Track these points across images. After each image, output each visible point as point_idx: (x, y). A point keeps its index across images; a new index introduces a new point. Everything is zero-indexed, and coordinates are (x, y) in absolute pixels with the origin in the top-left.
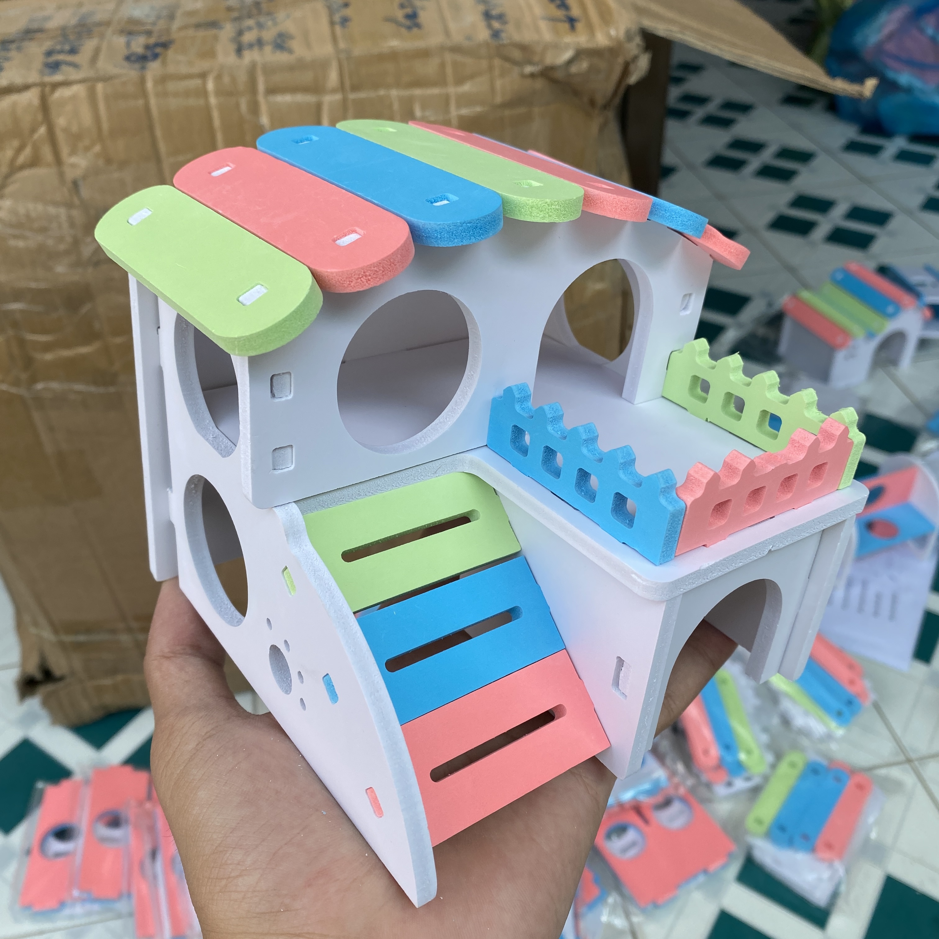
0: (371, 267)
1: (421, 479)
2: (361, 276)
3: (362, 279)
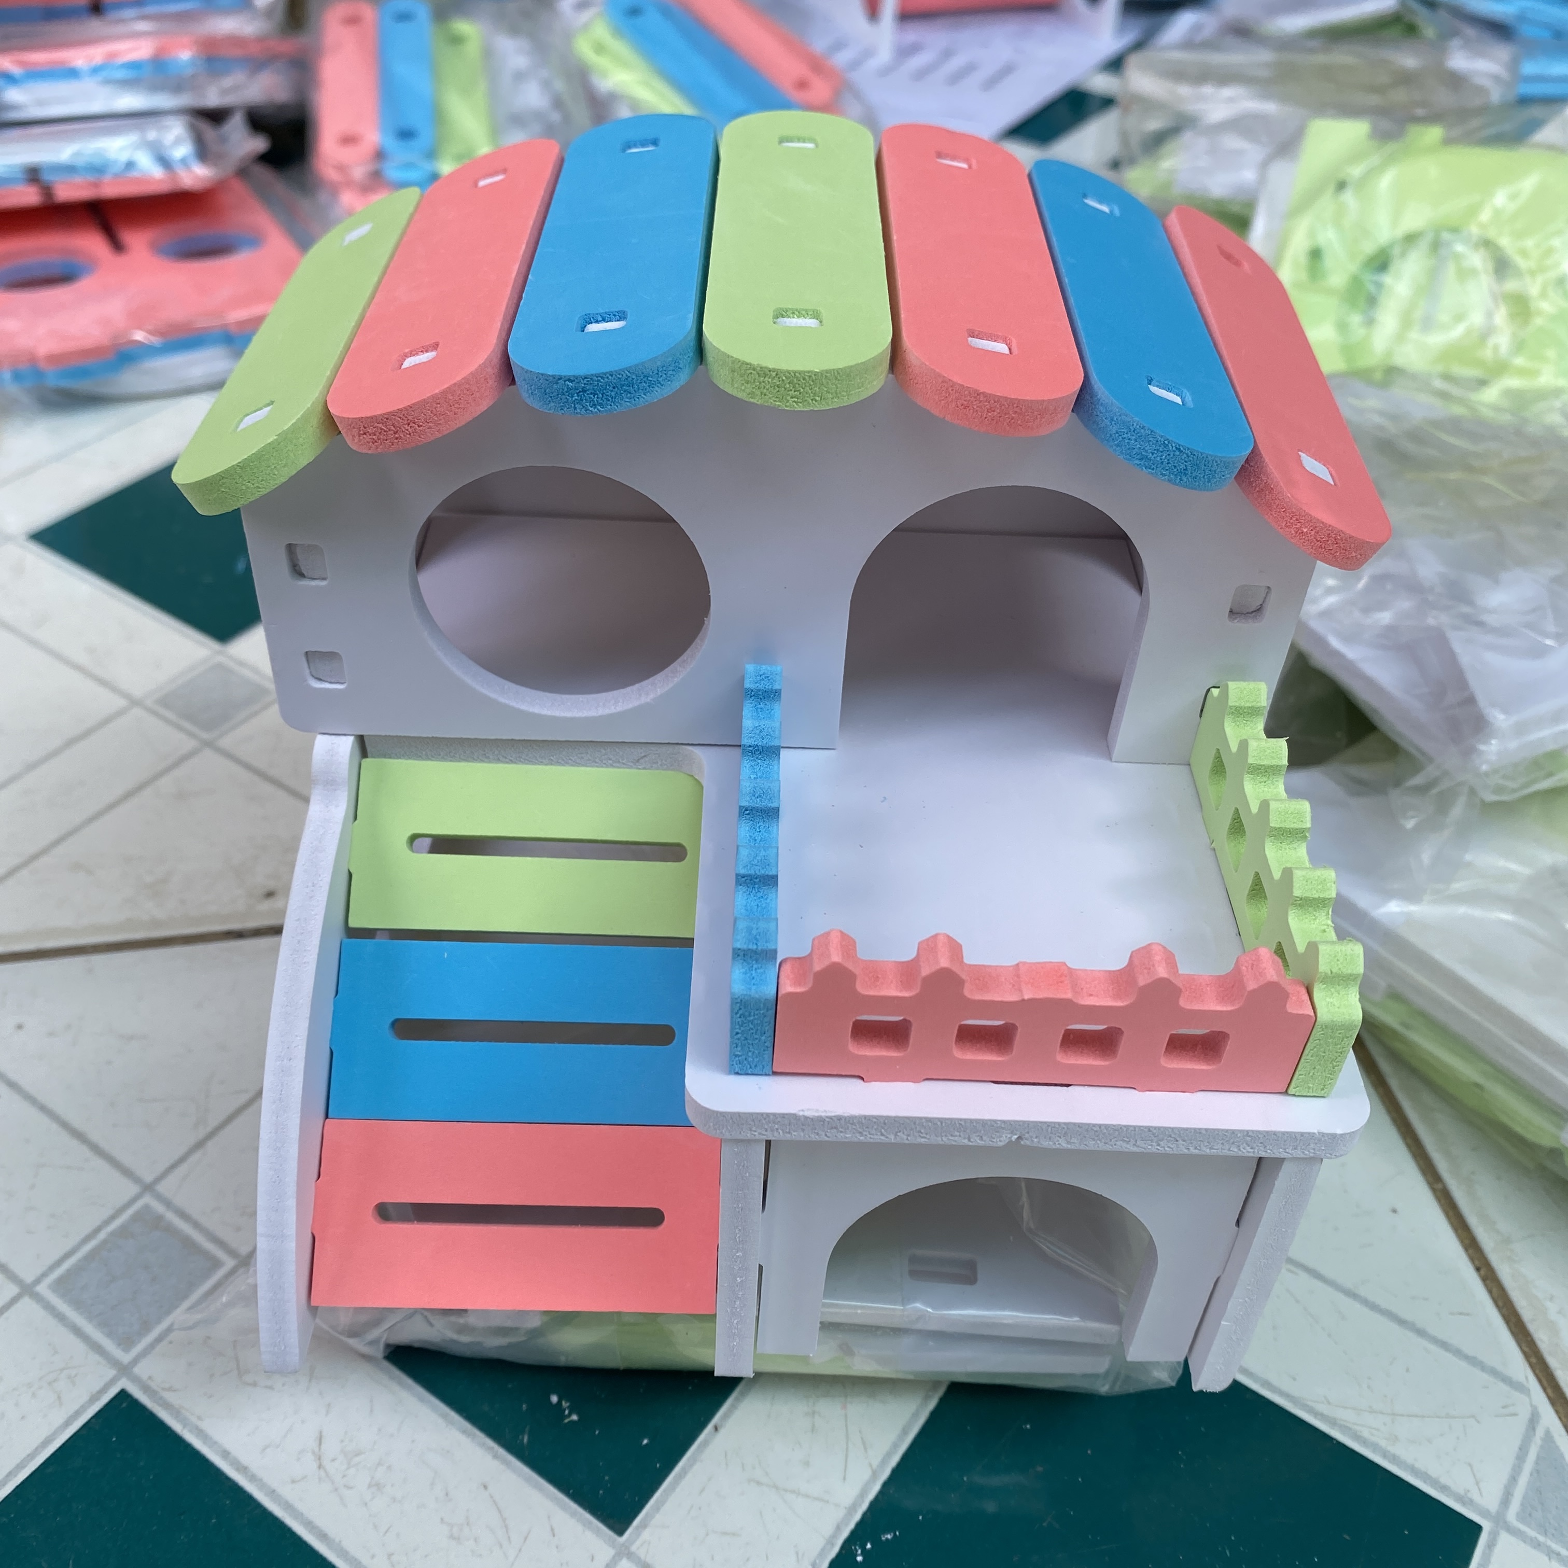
1: (607, 763)
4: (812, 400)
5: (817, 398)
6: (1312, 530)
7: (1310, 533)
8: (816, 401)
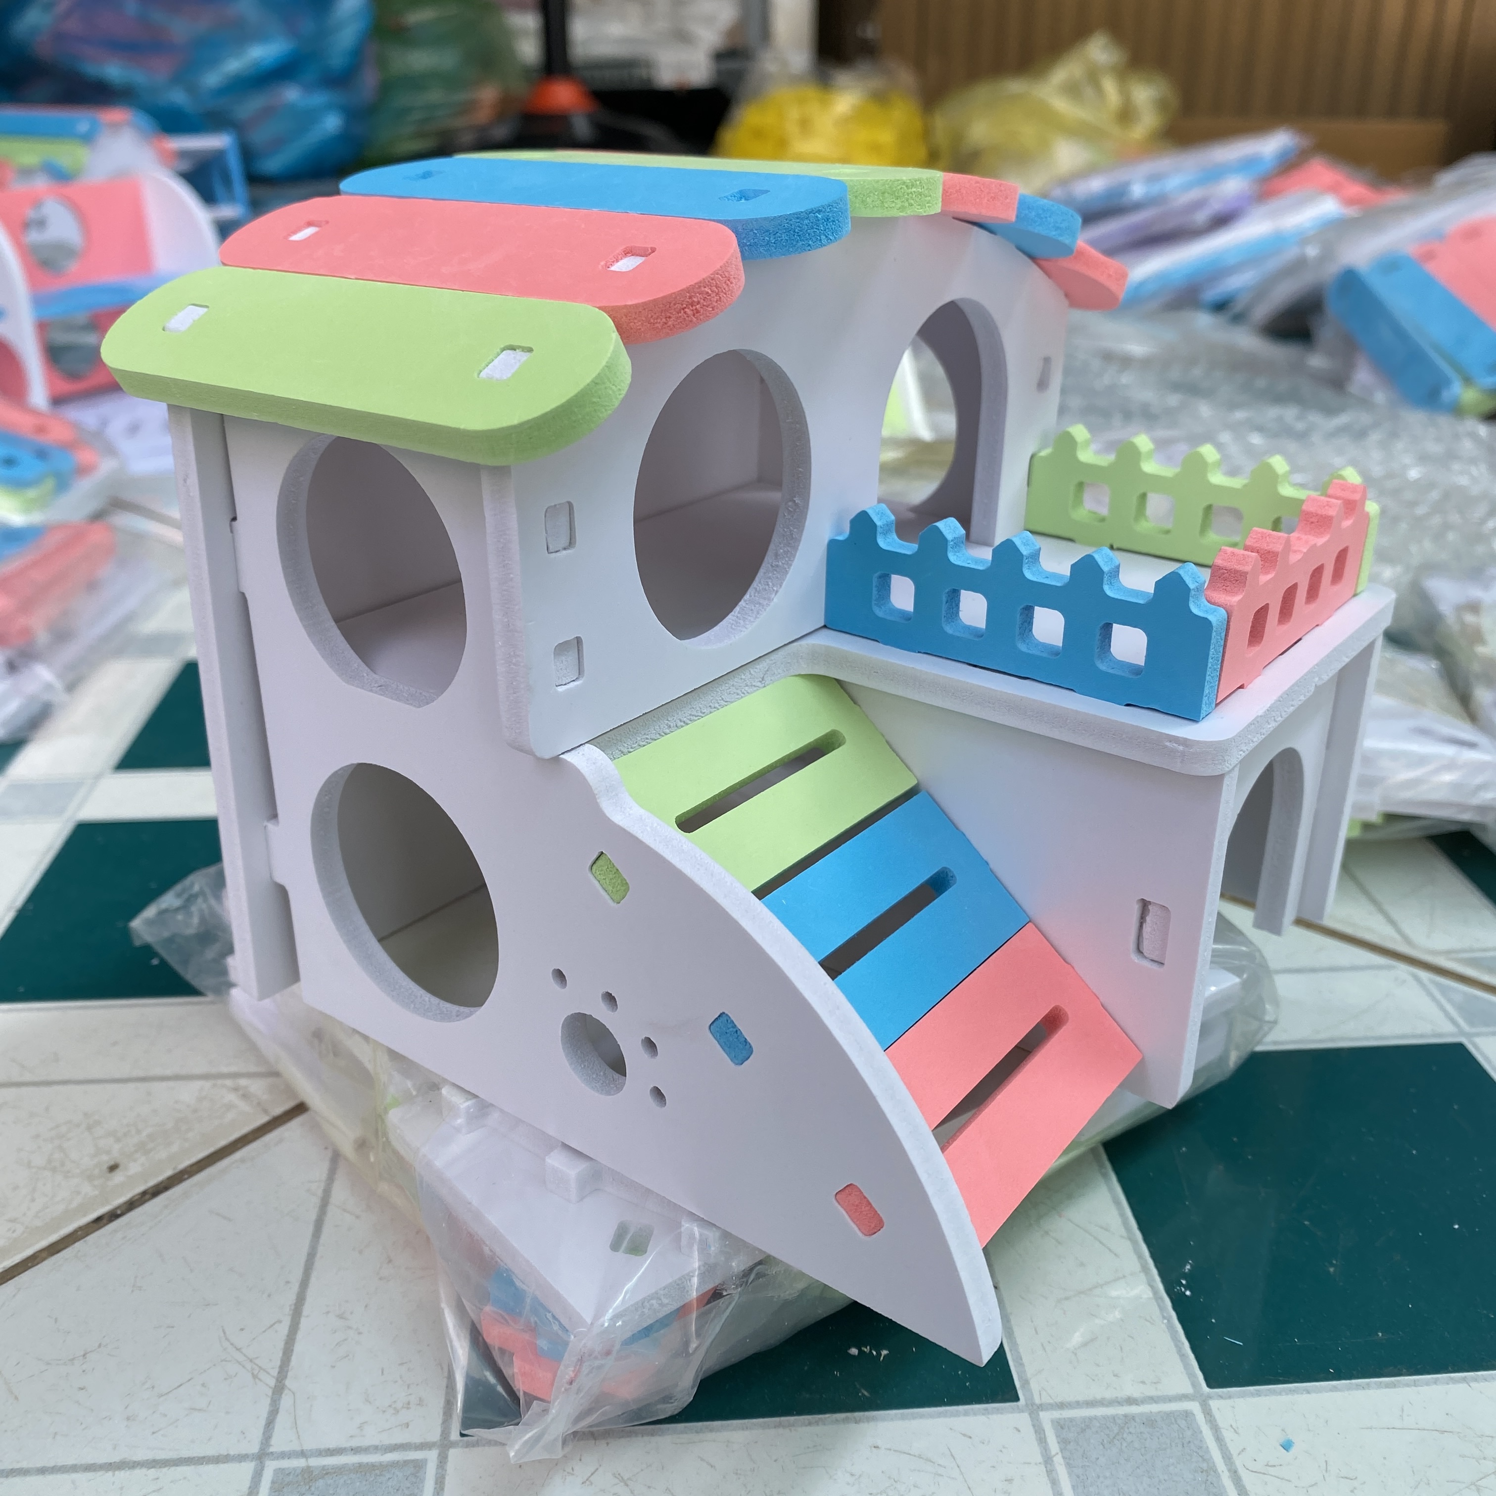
0: (700, 287)
1: (745, 692)
2: (685, 306)
3: (686, 310)
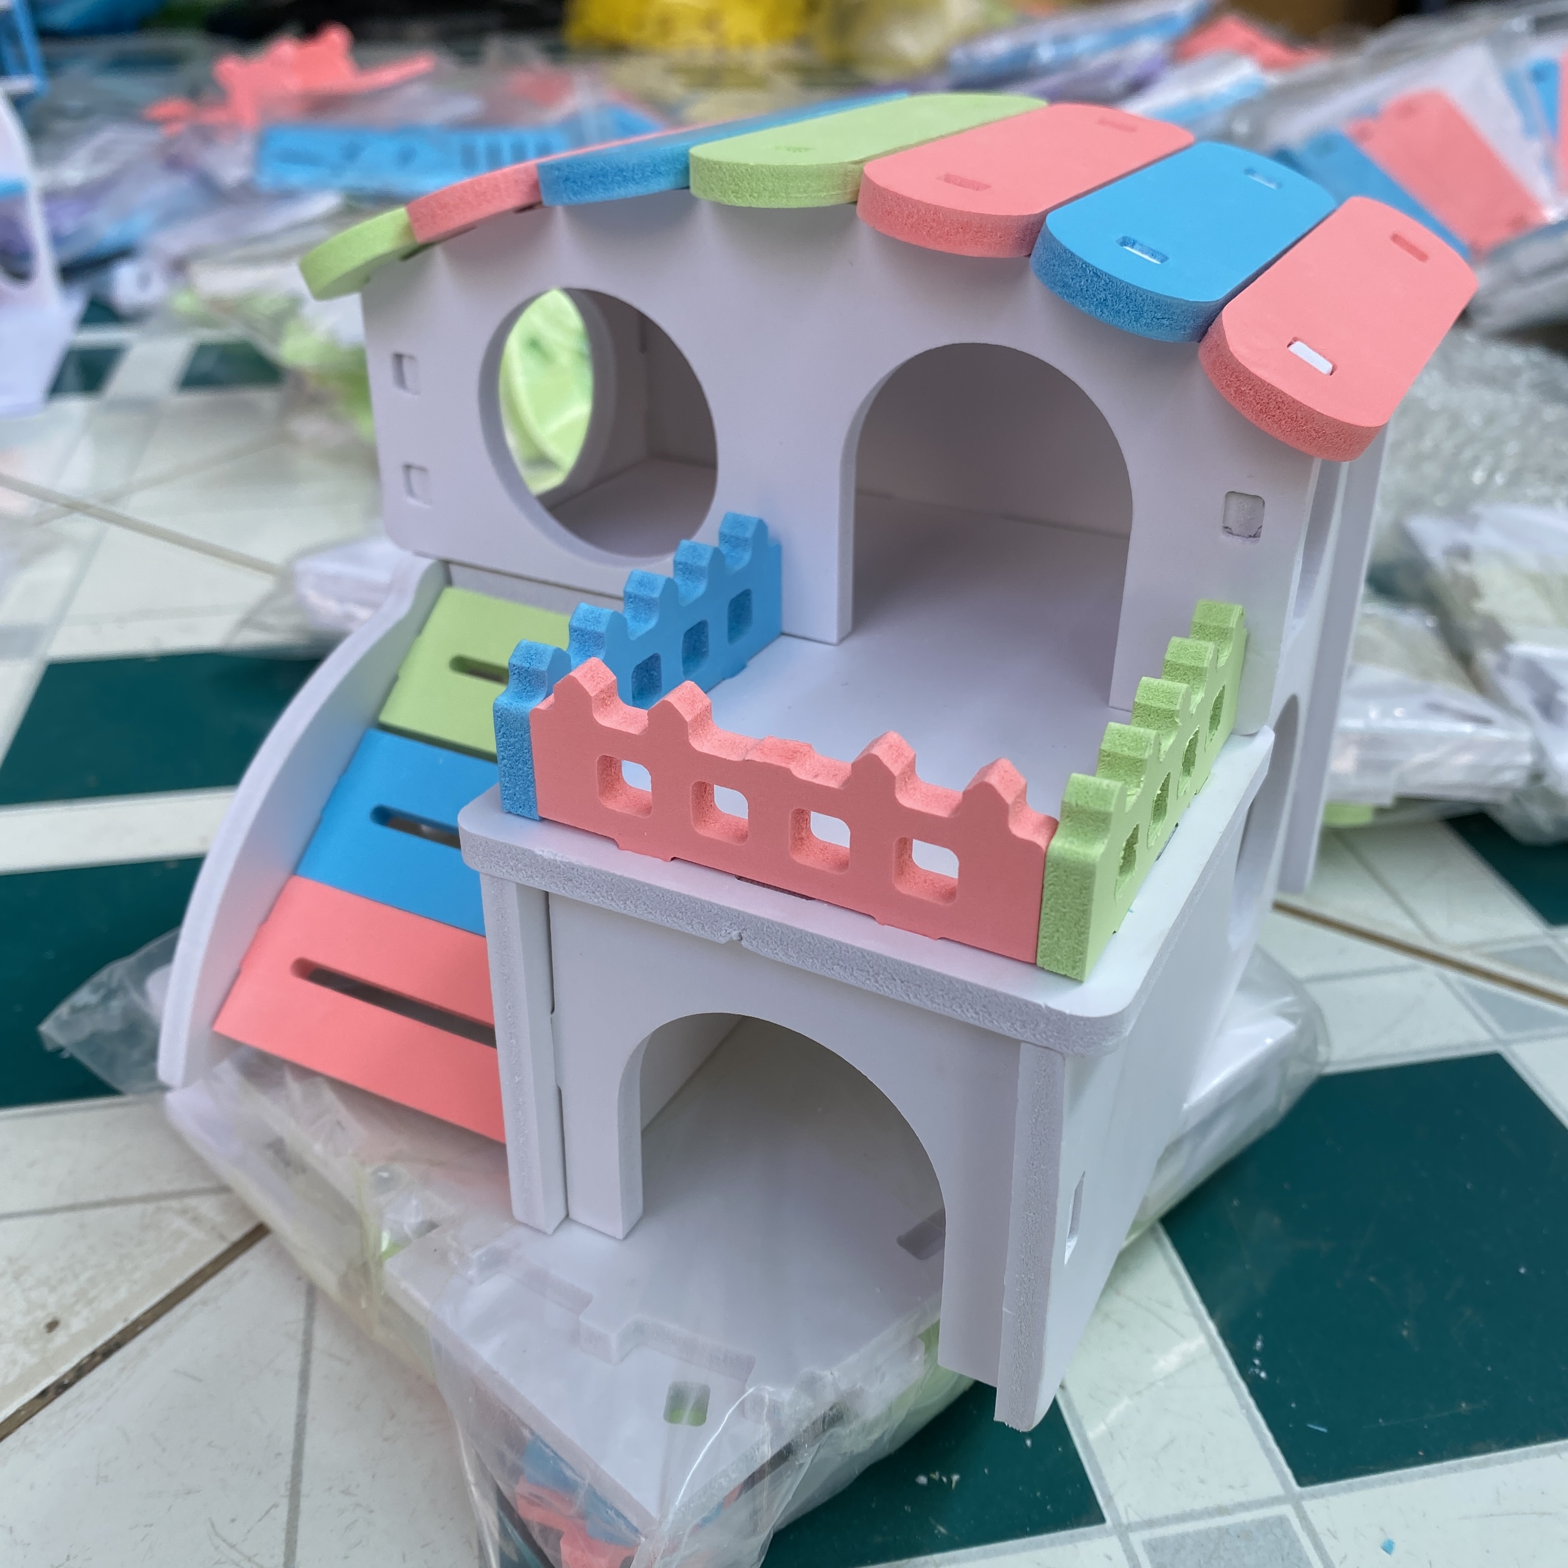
4: (750, 196)
5: (755, 195)
6: (1250, 390)
7: (1249, 393)
8: (754, 197)
